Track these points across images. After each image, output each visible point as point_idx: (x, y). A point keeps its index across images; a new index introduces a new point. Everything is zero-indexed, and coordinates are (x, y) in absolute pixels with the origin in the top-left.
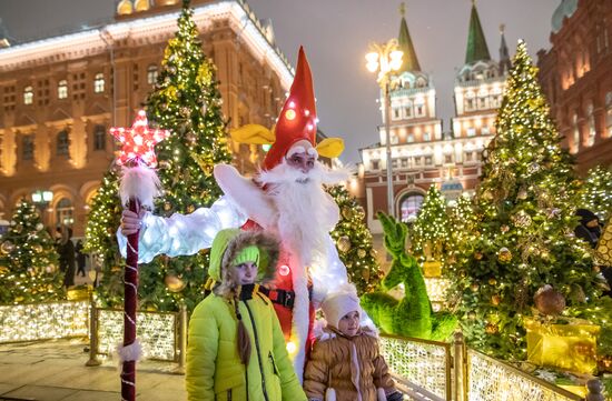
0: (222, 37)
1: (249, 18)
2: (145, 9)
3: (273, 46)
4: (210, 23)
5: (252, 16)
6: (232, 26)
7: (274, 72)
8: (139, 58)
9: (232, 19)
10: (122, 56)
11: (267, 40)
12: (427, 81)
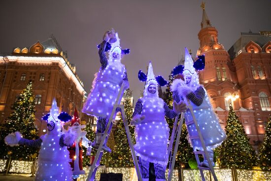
0: (55, 69)
1: (67, 64)
2: (26, 53)
3: (75, 74)
4: (51, 63)
5: (68, 63)
6: (59, 66)
7: (74, 83)
8: (19, 70)
9: (60, 63)
10: (11, 68)
11: (73, 72)
12: (131, 93)
